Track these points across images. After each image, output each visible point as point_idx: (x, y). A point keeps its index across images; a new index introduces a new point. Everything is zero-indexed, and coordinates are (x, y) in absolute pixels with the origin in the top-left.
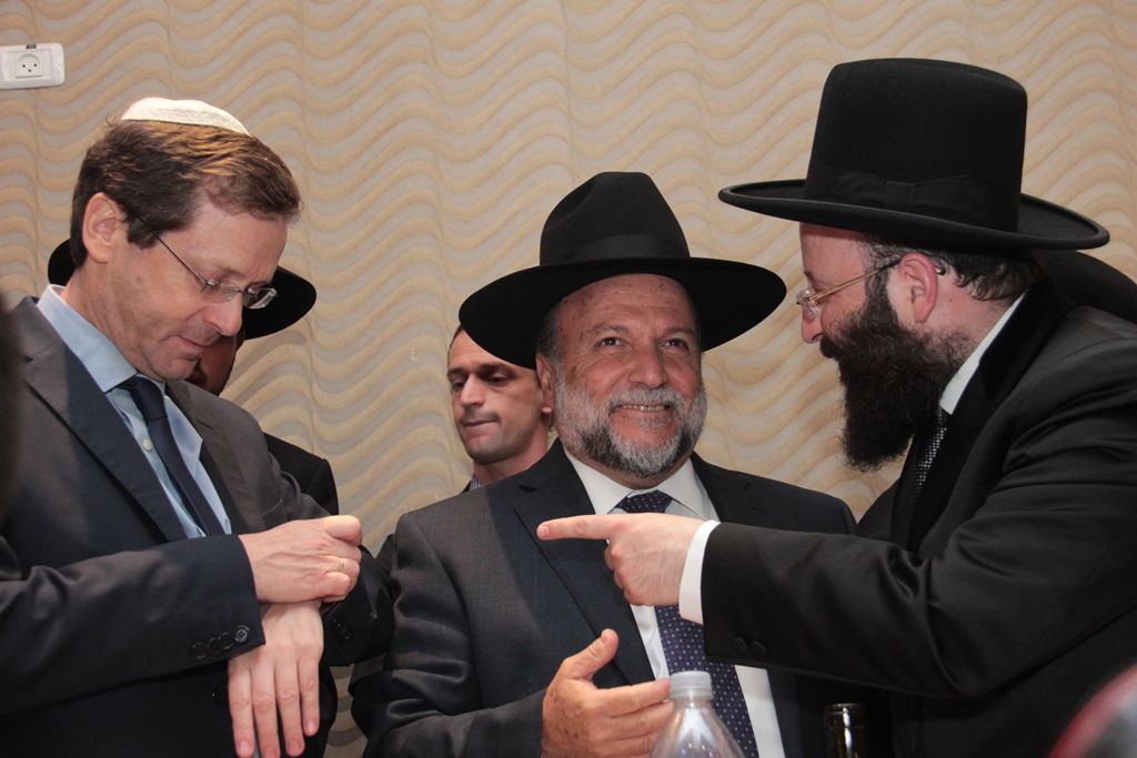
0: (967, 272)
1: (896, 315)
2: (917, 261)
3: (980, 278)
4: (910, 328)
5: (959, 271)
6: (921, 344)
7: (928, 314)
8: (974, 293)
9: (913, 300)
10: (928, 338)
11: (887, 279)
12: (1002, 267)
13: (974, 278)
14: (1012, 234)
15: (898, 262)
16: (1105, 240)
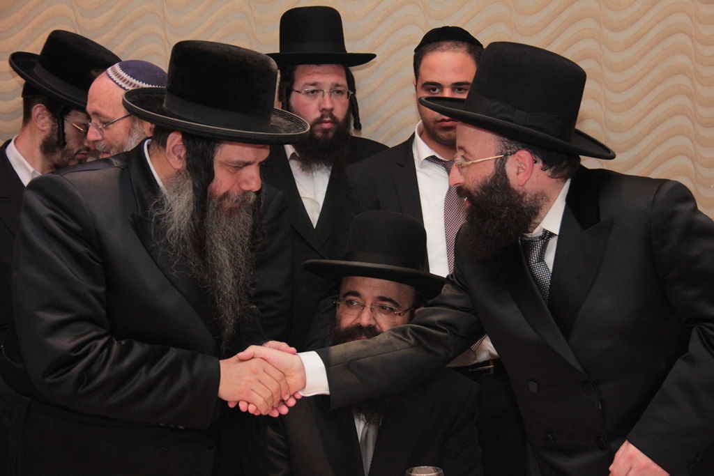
0: (547, 163)
1: (509, 180)
2: (525, 155)
3: (554, 167)
4: (516, 188)
5: (544, 162)
6: (521, 197)
7: (526, 182)
8: (550, 174)
9: (518, 174)
10: (524, 194)
11: (506, 161)
12: (565, 163)
13: (550, 168)
14: (566, 143)
15: (514, 153)
16: (613, 157)
